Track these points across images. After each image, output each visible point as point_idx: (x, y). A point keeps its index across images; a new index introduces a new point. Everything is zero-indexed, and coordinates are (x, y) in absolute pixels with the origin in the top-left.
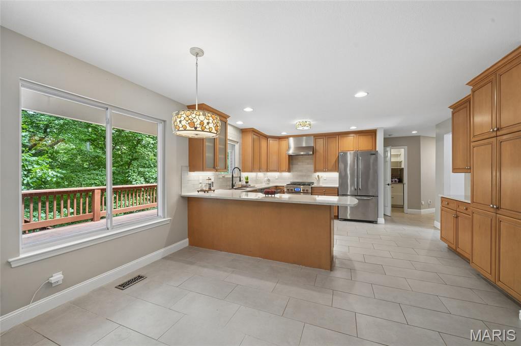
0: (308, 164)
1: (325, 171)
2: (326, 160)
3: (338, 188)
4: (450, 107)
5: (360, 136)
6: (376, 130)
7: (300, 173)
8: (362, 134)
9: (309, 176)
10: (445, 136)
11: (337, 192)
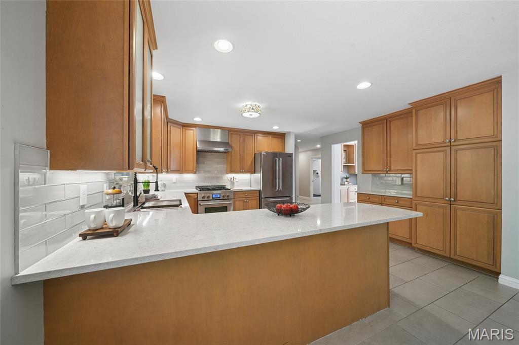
0: (218, 163)
1: (242, 172)
2: (242, 159)
3: (260, 191)
4: (360, 123)
5: (273, 137)
6: (285, 134)
7: (207, 175)
8: (275, 136)
9: (219, 178)
10: (332, 146)
11: (258, 196)
